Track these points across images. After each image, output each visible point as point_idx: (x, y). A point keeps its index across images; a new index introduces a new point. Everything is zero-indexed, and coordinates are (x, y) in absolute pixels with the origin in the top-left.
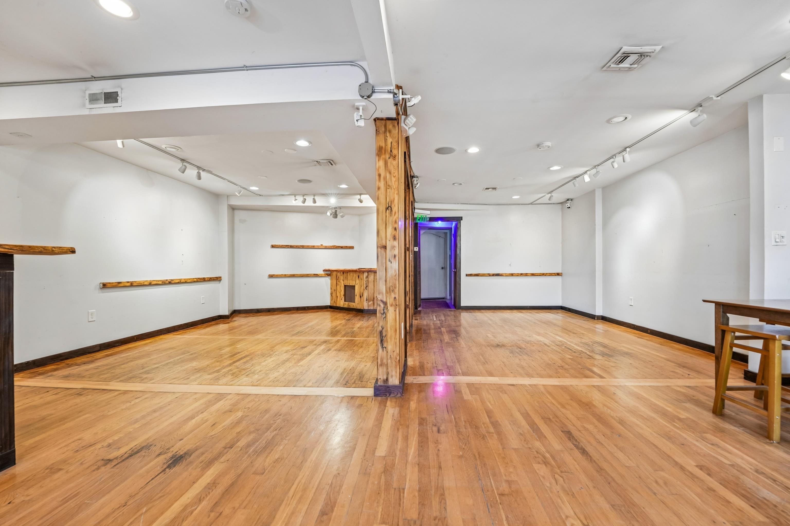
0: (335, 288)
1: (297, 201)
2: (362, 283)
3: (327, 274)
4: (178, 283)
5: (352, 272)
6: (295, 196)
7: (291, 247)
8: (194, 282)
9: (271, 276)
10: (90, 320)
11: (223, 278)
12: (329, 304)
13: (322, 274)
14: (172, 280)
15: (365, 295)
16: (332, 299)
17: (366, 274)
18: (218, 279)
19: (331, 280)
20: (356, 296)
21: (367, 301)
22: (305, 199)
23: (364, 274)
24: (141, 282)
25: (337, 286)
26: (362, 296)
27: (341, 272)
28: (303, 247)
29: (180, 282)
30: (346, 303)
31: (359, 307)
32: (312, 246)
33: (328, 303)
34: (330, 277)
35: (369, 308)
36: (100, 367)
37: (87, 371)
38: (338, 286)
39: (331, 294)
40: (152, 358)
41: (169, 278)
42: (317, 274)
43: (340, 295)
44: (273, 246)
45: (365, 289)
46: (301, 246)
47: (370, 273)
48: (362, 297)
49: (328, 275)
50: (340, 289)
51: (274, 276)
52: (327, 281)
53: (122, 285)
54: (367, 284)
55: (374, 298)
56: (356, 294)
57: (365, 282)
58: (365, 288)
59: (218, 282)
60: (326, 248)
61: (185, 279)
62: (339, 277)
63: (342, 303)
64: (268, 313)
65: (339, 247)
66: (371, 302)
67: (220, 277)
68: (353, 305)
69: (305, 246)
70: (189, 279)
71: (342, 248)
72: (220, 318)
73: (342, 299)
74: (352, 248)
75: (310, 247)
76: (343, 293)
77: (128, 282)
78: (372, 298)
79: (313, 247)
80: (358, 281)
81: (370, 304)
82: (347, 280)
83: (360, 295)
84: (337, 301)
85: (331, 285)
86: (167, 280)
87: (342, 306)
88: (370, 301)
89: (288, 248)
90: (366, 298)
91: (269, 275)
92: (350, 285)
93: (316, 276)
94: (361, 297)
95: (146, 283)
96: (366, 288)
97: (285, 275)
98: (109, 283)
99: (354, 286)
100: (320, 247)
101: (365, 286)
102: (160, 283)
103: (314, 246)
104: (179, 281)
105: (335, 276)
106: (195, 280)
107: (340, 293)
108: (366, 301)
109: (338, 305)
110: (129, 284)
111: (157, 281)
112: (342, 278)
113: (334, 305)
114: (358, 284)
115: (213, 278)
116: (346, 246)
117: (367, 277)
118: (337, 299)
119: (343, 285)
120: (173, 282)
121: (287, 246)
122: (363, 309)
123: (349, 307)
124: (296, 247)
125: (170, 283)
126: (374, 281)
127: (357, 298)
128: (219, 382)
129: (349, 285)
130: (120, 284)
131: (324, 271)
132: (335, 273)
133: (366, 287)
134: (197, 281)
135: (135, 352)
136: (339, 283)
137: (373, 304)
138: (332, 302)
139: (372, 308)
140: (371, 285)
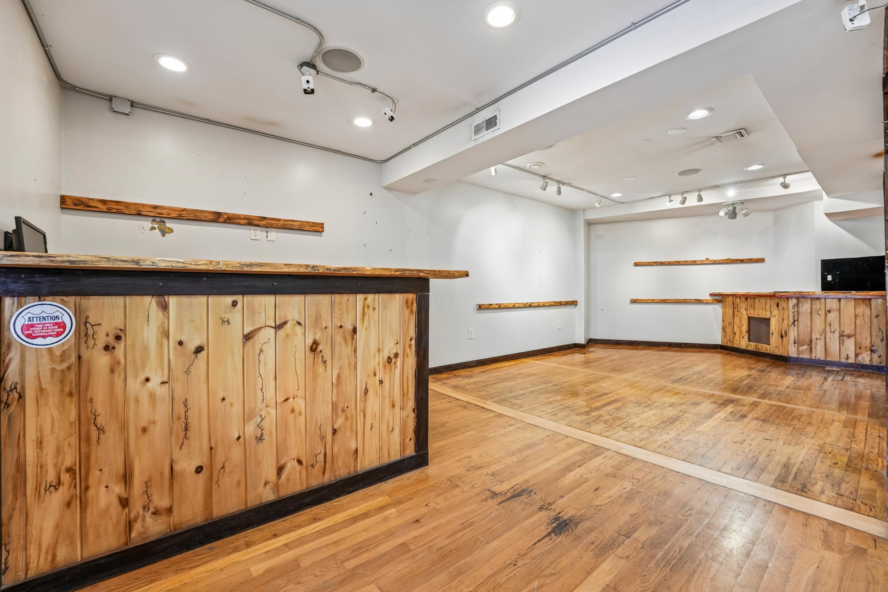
0: (731, 321)
1: (673, 202)
2: (786, 315)
3: (716, 300)
4: (537, 306)
5: (764, 298)
6: (670, 197)
7: (662, 264)
8: (552, 305)
9: (634, 301)
10: (470, 338)
11: (579, 303)
12: (720, 343)
13: (708, 300)
14: (532, 303)
15: (793, 334)
16: (725, 336)
17: (793, 302)
18: (574, 303)
19: (722, 308)
20: (773, 334)
21: (796, 345)
22: (685, 198)
23: (790, 301)
24: (507, 305)
25: (734, 317)
26: (784, 335)
27: (742, 298)
28: (678, 263)
29: (539, 306)
30: (751, 343)
31: (778, 352)
32: (692, 261)
33: (718, 340)
34: (721, 304)
35: (801, 356)
36: (477, 383)
37: (469, 384)
38: (736, 318)
39: (724, 329)
40: (517, 382)
41: (529, 301)
42: (700, 300)
43: (741, 331)
44: (636, 264)
45: (793, 326)
46: (675, 262)
47: (801, 300)
48: (784, 338)
49: (719, 301)
50: (740, 322)
51: (637, 301)
52: (718, 308)
53: (492, 307)
54: (796, 317)
55: (811, 341)
56: (771, 331)
57: (791, 315)
58: (791, 323)
59: (574, 307)
60: (715, 263)
61: (543, 303)
62: (739, 304)
63: (743, 343)
64: (631, 347)
65: (737, 260)
66: (805, 347)
67: (576, 301)
68: (763, 348)
69: (681, 261)
70: (547, 303)
71: (742, 261)
72: (576, 347)
73: (743, 337)
74: (762, 260)
75: (688, 263)
76: (745, 328)
77: (497, 304)
78: (807, 340)
79: (694, 263)
80: (775, 312)
81: (803, 350)
82: (754, 310)
83: (782, 333)
84: (733, 339)
85: (723, 315)
86: (527, 303)
87: (744, 348)
88: (802, 346)
89: (657, 265)
90: (795, 340)
91: (632, 300)
92: (760, 317)
93: (699, 302)
94: (782, 337)
95: (511, 306)
96: (794, 323)
97: (653, 300)
98: (483, 305)
99: (769, 319)
100: (704, 262)
101: (791, 320)
102: (522, 306)
103: (695, 261)
104: (537, 304)
105: (731, 303)
106: (552, 303)
107: (740, 327)
108: (795, 343)
109: (736, 346)
110: (497, 306)
111: (519, 304)
112: (743, 306)
113: (729, 344)
114: (777, 317)
115: (569, 302)
116: (750, 259)
117: (796, 306)
118: (734, 337)
119: (746, 317)
120: (532, 305)
121: (655, 262)
122: (786, 355)
123: (758, 350)
124: (669, 263)
125: (530, 306)
126: (811, 313)
127: (774, 339)
128: (591, 429)
129: (757, 316)
130: (491, 306)
131: (711, 295)
132: (730, 299)
133: (795, 321)
134: (554, 305)
135: (503, 373)
136: (738, 313)
137: (809, 350)
138: (725, 341)
139: (806, 356)
140: (804, 320)
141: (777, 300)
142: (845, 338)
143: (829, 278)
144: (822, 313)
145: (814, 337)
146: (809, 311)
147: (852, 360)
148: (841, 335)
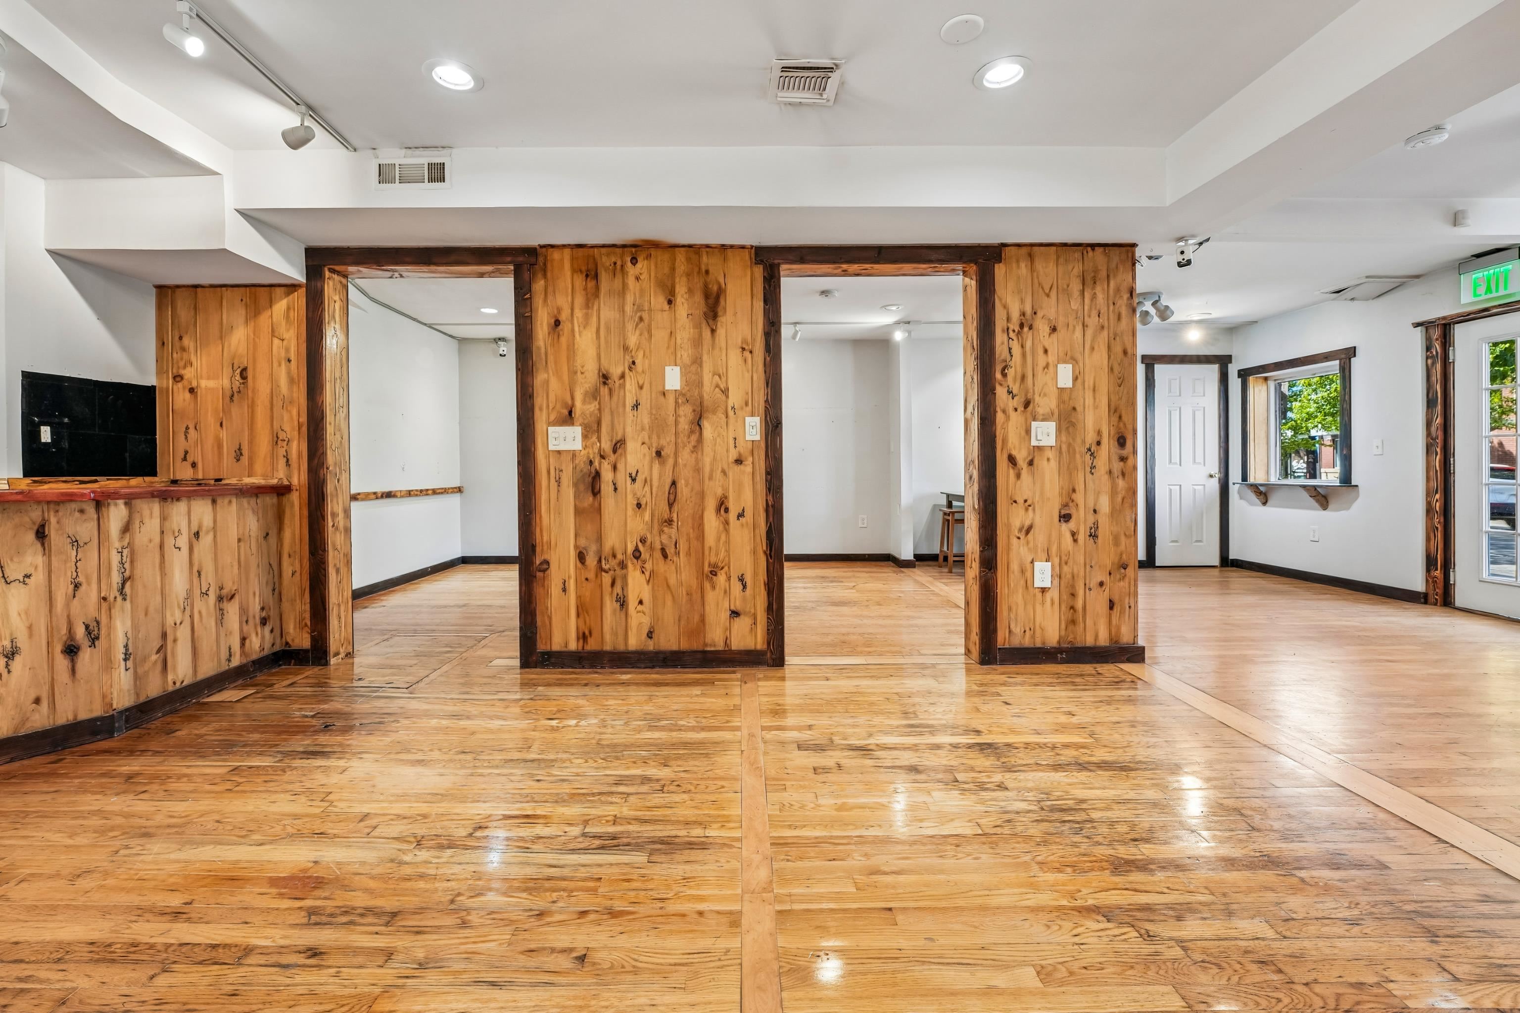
15: (120, 627)
17: (119, 515)
21: (128, 664)
26: (83, 642)
45: (119, 599)
47: (137, 505)
48: (85, 653)
54: (127, 566)
55: (164, 635)
57: (115, 558)
58: (112, 590)
66: (152, 660)
78: (156, 636)
80: (28, 561)
81: (147, 674)
83: (70, 638)
88: (145, 657)
90: (126, 646)
96: (120, 588)
101: (116, 578)
108: (125, 660)
114: (37, 578)
117: (126, 529)
122: (99, 713)
126: (162, 546)
133: (124, 581)
137: (159, 666)
139: (154, 689)
140: (147, 570)
141: (36, 514)
142: (225, 605)
143: (46, 434)
144: (183, 542)
145: (170, 621)
146: (157, 540)
147: (236, 662)
148: (220, 599)
